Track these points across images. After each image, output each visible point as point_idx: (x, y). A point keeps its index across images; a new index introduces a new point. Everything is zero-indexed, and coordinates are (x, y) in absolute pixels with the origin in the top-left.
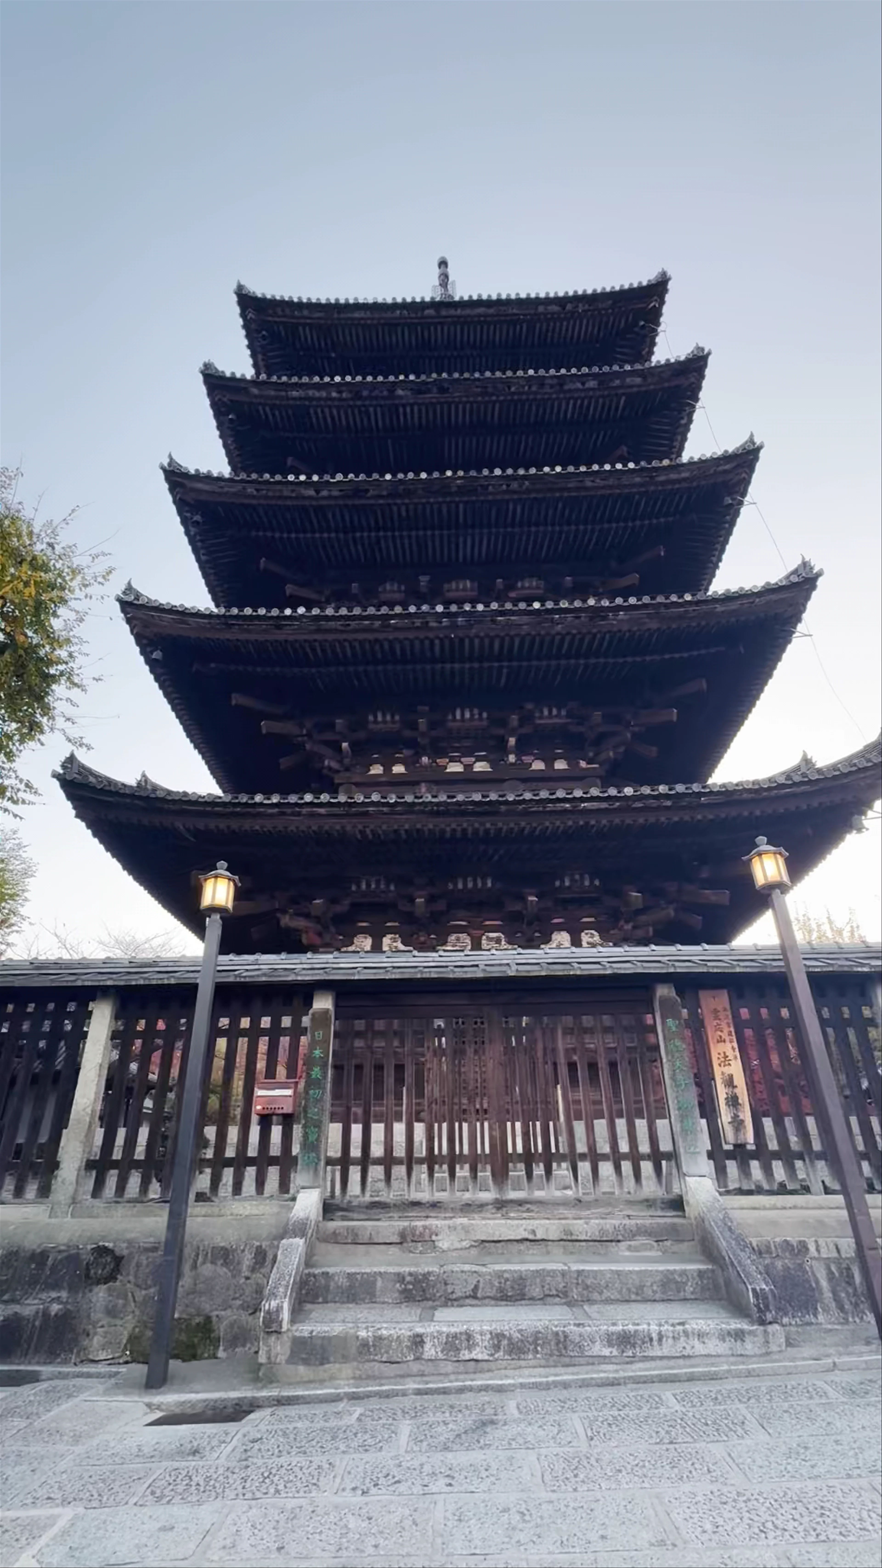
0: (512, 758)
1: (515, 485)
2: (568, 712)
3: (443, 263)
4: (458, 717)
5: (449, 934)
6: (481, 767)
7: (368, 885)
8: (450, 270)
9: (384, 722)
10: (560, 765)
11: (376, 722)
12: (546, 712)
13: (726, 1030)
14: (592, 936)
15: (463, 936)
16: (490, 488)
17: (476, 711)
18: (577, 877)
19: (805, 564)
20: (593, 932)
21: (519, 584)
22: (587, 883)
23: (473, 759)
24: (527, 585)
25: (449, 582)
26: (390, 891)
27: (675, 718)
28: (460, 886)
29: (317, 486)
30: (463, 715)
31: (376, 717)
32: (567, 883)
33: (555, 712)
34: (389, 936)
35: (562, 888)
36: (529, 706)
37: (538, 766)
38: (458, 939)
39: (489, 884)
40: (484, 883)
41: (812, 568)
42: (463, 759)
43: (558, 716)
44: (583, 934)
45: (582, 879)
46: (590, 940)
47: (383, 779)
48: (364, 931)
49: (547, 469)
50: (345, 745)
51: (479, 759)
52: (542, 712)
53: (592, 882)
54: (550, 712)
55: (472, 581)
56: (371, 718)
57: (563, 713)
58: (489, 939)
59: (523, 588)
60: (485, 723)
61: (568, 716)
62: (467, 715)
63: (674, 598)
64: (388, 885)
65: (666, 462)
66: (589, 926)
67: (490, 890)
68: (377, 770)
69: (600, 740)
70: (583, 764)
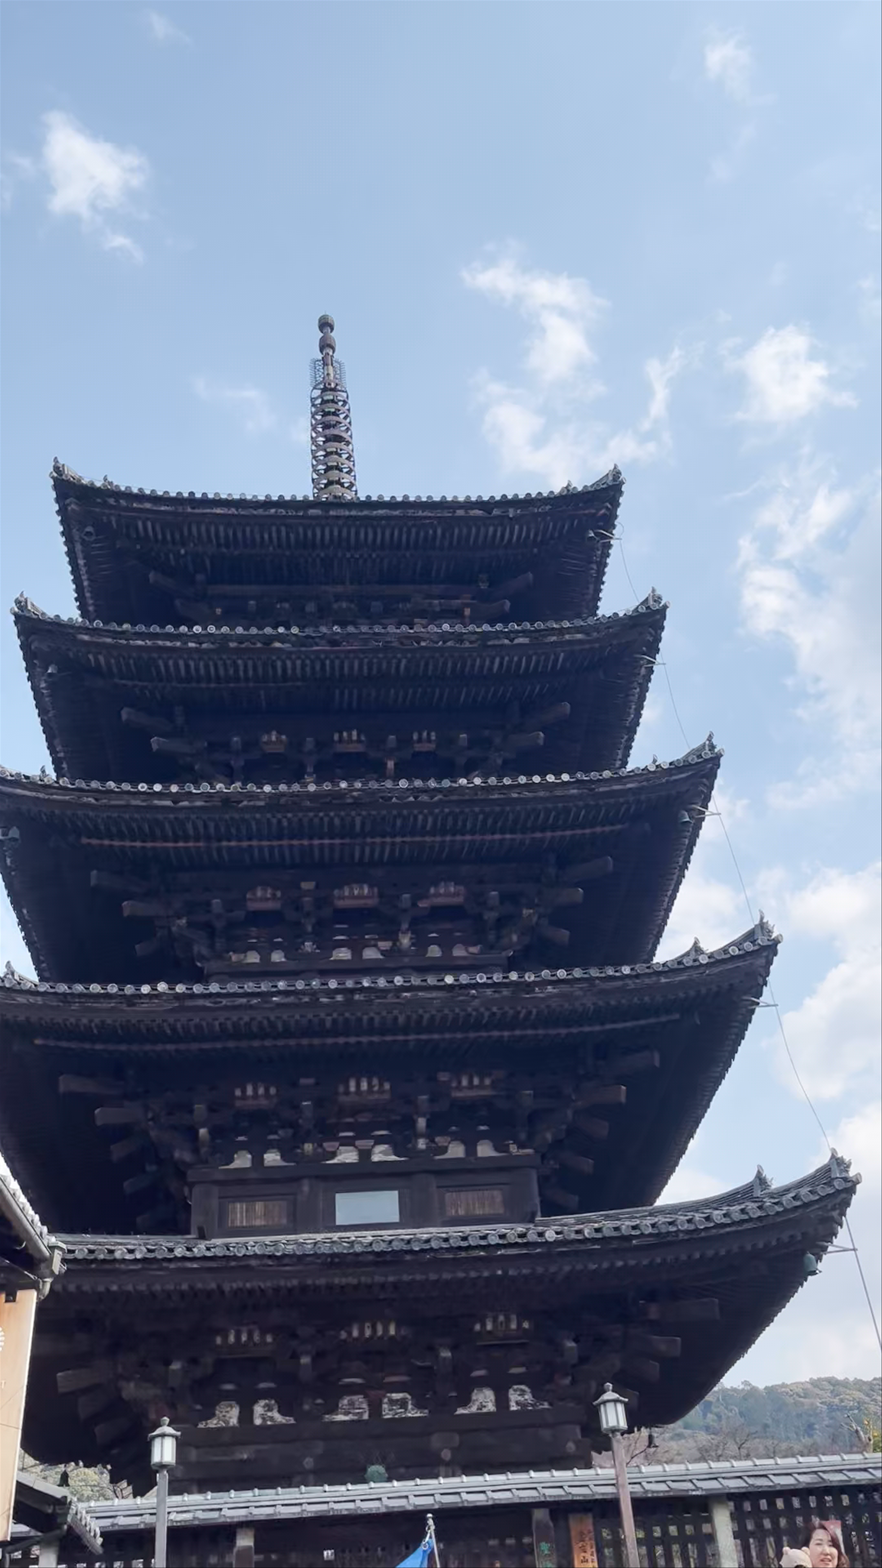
0: (422, 1144)
1: (424, 798)
2: (493, 1082)
3: (325, 325)
4: (353, 1089)
5: (340, 1397)
6: (381, 1154)
7: (238, 1337)
8: (335, 335)
9: (256, 1096)
10: (485, 1150)
11: (244, 1097)
12: (465, 1082)
13: (589, 1553)
14: (523, 1393)
15: (359, 1399)
16: (394, 800)
17: (375, 1081)
18: (501, 1318)
19: (762, 926)
20: (523, 1387)
21: (432, 890)
22: (514, 1326)
23: (371, 1142)
24: (442, 891)
25: (341, 887)
26: (266, 1344)
27: (623, 1099)
28: (355, 1333)
29: (176, 798)
30: (358, 1085)
31: (244, 1091)
32: (489, 1327)
33: (476, 1081)
34: (262, 1403)
35: (484, 1333)
36: (443, 1077)
37: (456, 1151)
38: (352, 1404)
39: (392, 1331)
40: (386, 1330)
41: (770, 932)
42: (358, 1143)
43: (481, 1086)
44: (511, 1391)
45: (508, 1320)
46: (520, 1398)
47: (253, 1175)
48: (228, 1396)
49: (463, 781)
50: (203, 1131)
51: (379, 1141)
52: (460, 1082)
53: (519, 1325)
54: (471, 1081)
55: (371, 886)
56: (238, 1093)
57: (487, 1082)
58: (392, 1402)
59: (437, 895)
60: (387, 1096)
61: (493, 1085)
62: (364, 1086)
63: (610, 972)
64: (263, 1333)
65: (607, 774)
66: (519, 1380)
67: (392, 1338)
68: (242, 1161)
69: (533, 1118)
70: (513, 1149)
